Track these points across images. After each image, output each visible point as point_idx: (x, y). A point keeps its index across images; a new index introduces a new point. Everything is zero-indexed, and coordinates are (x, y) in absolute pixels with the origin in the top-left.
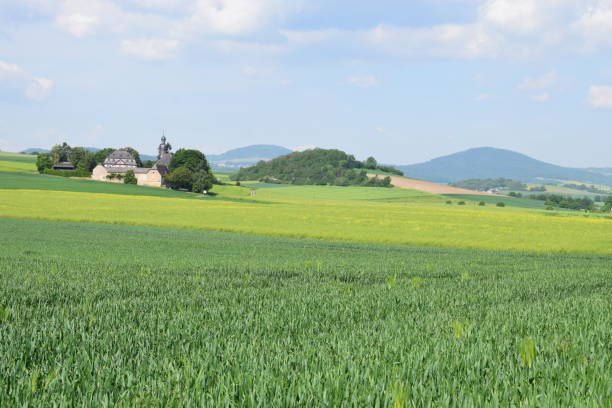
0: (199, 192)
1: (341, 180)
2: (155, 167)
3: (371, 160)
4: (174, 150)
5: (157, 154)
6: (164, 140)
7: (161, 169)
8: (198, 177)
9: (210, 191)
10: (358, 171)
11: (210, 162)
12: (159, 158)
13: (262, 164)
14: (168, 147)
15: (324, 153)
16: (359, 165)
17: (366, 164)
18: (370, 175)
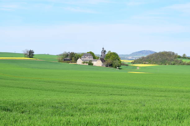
0: (116, 67)
1: (173, 62)
2: (99, 59)
3: (184, 55)
4: (106, 53)
5: (101, 54)
6: (103, 49)
7: (102, 60)
8: (116, 63)
9: (120, 68)
10: (179, 59)
11: (120, 57)
12: (102, 56)
13: (143, 58)
14: (105, 51)
15: (166, 53)
16: (180, 57)
17: (182, 56)
18: (184, 60)
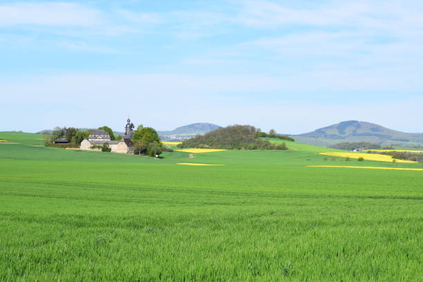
0: (153, 155)
1: (252, 145)
2: (123, 140)
3: (272, 131)
4: (135, 129)
5: (124, 131)
6: (129, 121)
7: (128, 142)
8: (154, 146)
9: (160, 156)
10: (264, 139)
11: (159, 135)
12: (126, 134)
13: (199, 137)
14: (132, 126)
15: (240, 127)
16: (264, 135)
17: (268, 134)
18: (272, 141)
